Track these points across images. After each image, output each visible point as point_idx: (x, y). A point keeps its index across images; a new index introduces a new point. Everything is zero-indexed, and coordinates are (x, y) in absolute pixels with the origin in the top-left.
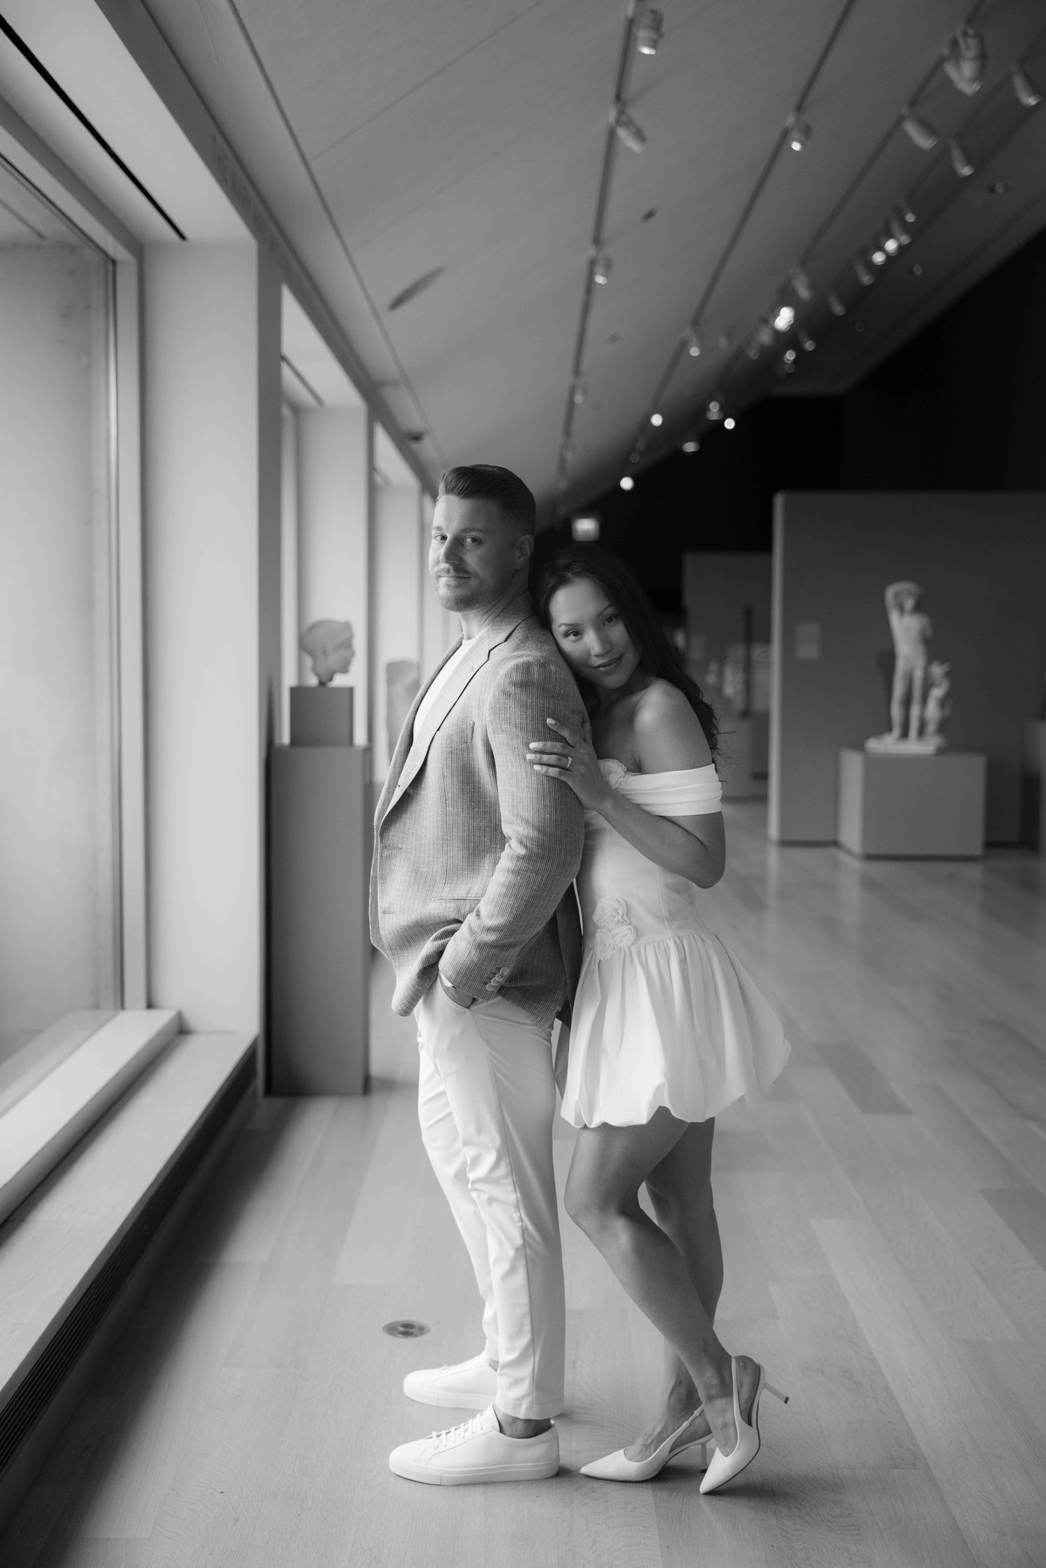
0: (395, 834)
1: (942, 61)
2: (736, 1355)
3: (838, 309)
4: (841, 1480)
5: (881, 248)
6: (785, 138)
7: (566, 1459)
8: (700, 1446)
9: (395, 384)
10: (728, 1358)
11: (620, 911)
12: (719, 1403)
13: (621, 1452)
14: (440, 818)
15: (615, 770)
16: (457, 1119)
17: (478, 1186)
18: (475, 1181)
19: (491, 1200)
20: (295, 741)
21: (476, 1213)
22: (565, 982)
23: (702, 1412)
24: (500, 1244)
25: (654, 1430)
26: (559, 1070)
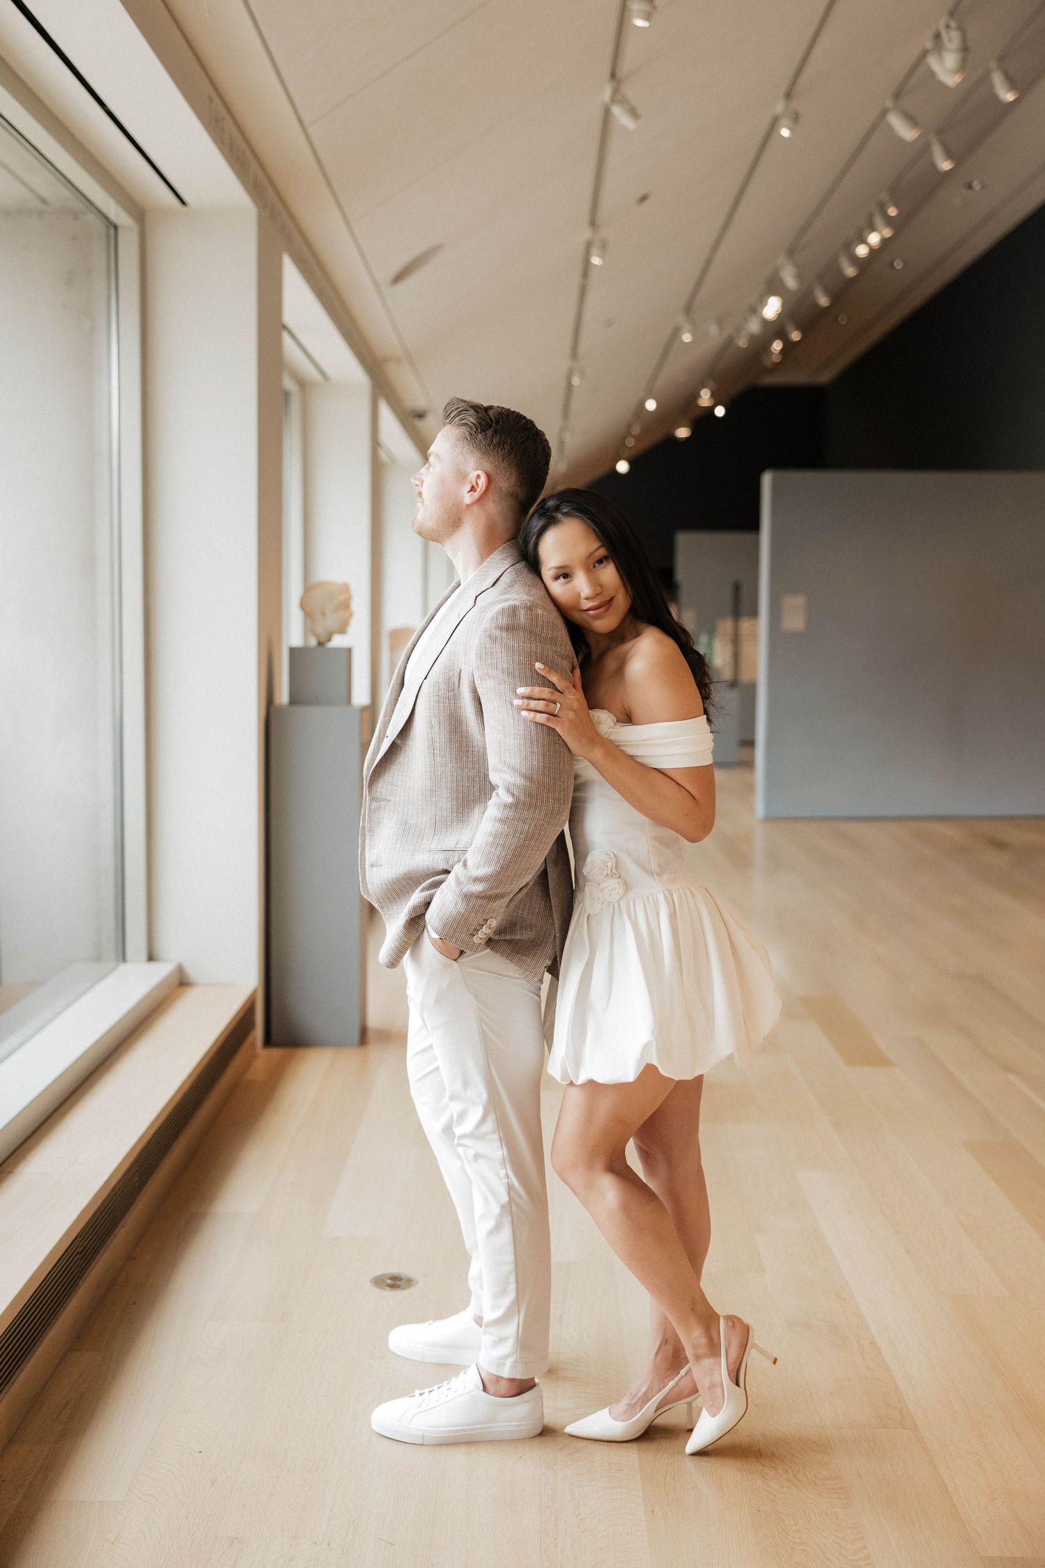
0: (383, 786)
1: (925, 54)
2: (725, 1314)
3: (823, 301)
4: (828, 1440)
5: (864, 241)
6: (774, 124)
7: (551, 1418)
8: (686, 1405)
9: (398, 361)
10: (717, 1317)
11: (609, 864)
12: (707, 1362)
13: (606, 1411)
14: (428, 769)
15: (605, 720)
16: (445, 1074)
17: (465, 1141)
18: (463, 1136)
19: (477, 1156)
20: (293, 701)
21: (462, 1167)
22: (555, 936)
23: (689, 1371)
24: (486, 1201)
25: (639, 1390)
26: (547, 1024)
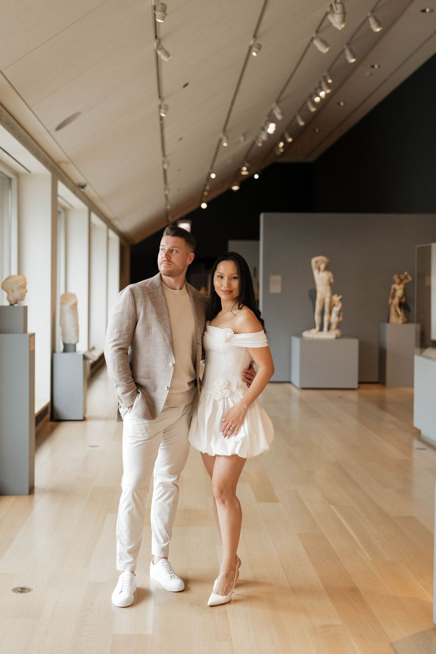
1: (327, 14)
3: (302, 123)
5: (318, 96)
9: (67, 163)
